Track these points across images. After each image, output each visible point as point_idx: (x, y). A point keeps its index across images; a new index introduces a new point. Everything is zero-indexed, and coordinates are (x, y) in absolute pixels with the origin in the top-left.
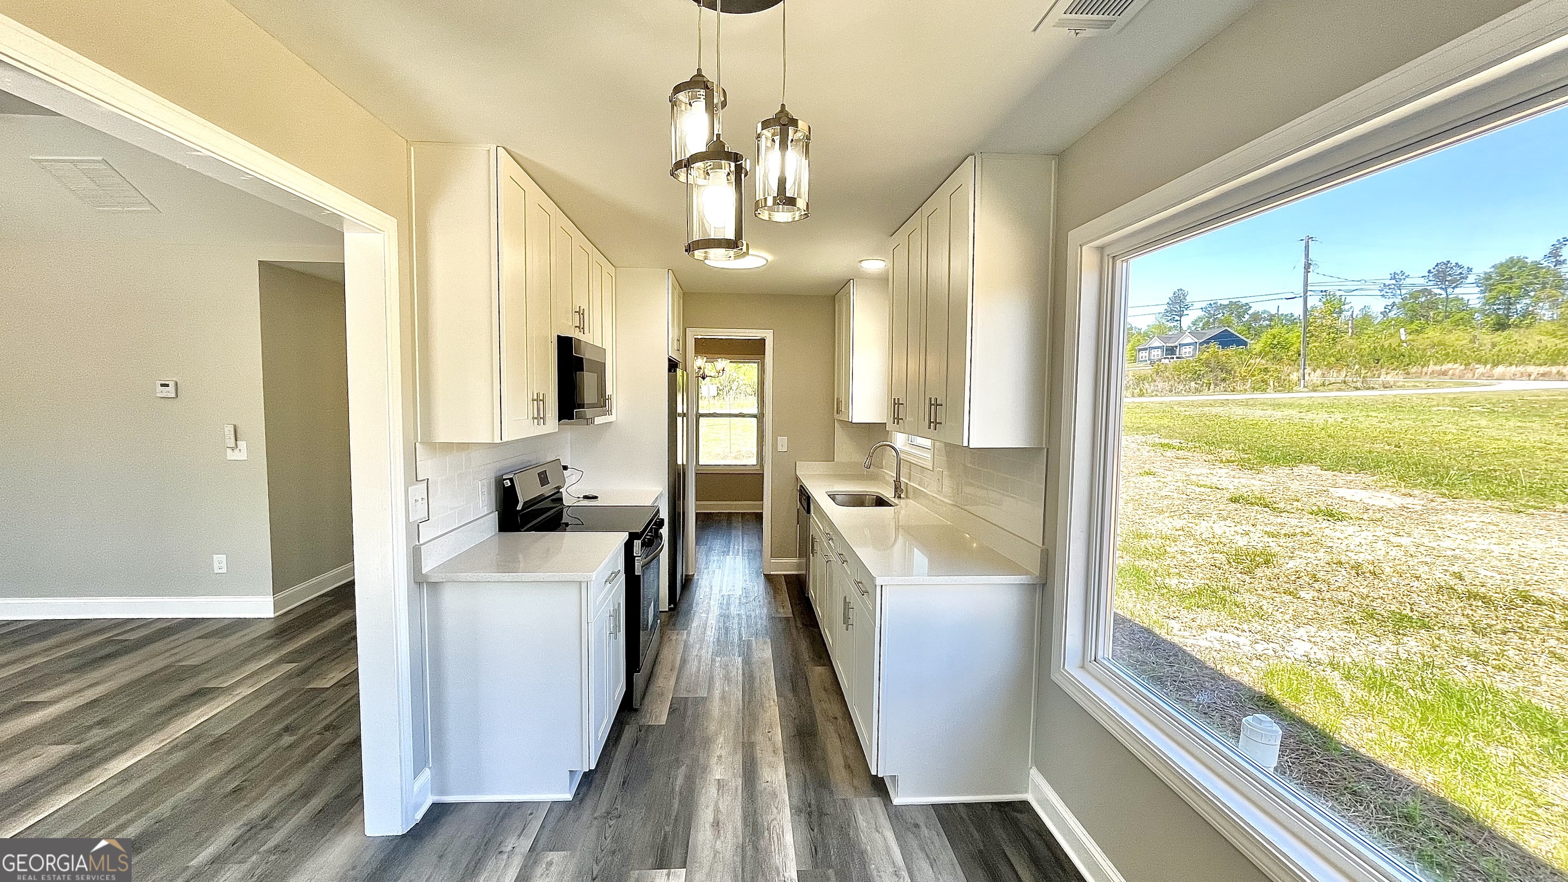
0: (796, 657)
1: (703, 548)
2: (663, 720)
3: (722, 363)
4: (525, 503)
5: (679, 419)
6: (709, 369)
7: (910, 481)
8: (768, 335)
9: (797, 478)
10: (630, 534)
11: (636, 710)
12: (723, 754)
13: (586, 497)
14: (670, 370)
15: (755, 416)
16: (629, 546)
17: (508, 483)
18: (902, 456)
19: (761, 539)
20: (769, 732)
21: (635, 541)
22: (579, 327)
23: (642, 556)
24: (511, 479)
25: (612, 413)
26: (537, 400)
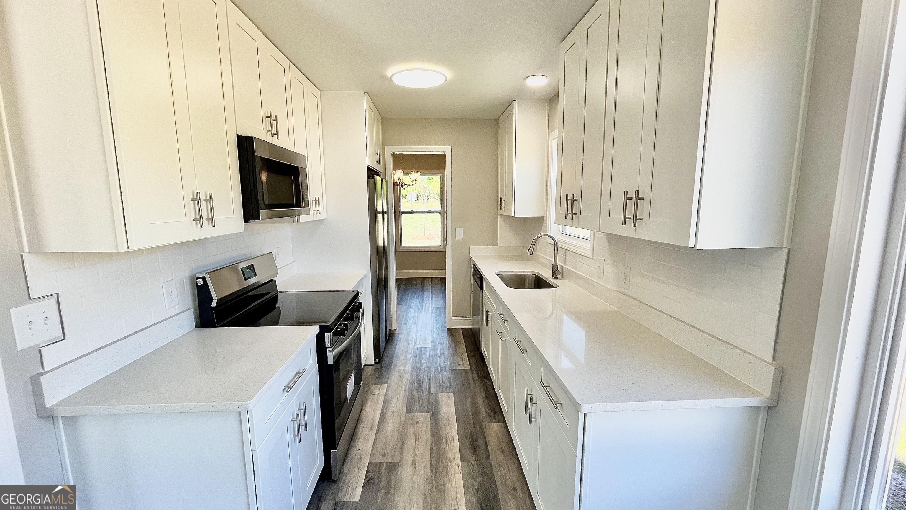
0: (476, 412)
1: (404, 307)
2: (357, 496)
3: (415, 175)
4: (219, 301)
5: (380, 216)
6: (406, 180)
7: (565, 264)
8: (447, 150)
9: (471, 259)
10: (321, 327)
11: (334, 482)
14: (369, 177)
15: (439, 213)
16: (320, 339)
17: (201, 282)
18: (559, 244)
19: (444, 297)
21: (326, 333)
22: (271, 132)
23: (333, 347)
24: (204, 279)
25: (321, 212)
26: (196, 199)
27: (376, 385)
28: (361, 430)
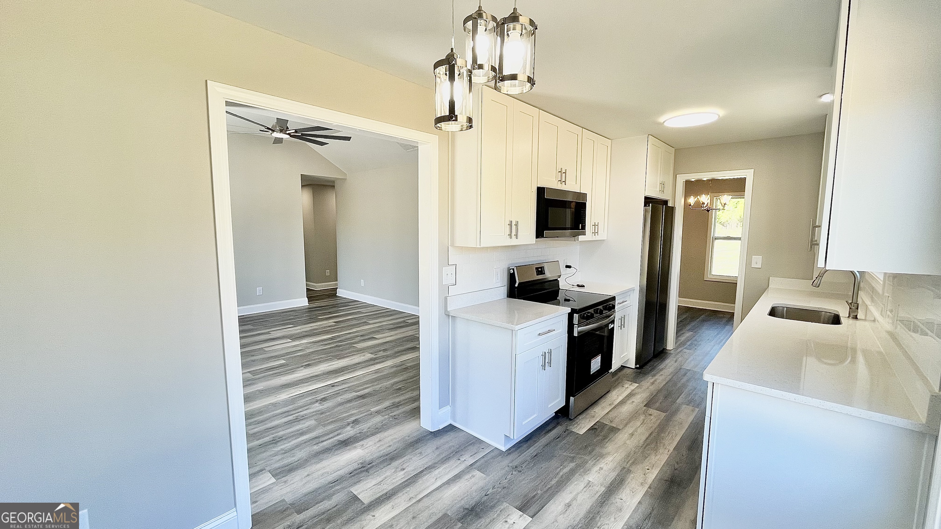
2: (582, 431)
4: (519, 284)
8: (748, 174)
10: (572, 309)
11: (571, 420)
12: (605, 468)
13: (578, 286)
16: (571, 316)
17: (511, 271)
20: (648, 469)
21: (574, 314)
22: (561, 181)
23: (579, 325)
24: (513, 269)
25: (599, 234)
26: (511, 225)
27: (629, 382)
28: (602, 403)
